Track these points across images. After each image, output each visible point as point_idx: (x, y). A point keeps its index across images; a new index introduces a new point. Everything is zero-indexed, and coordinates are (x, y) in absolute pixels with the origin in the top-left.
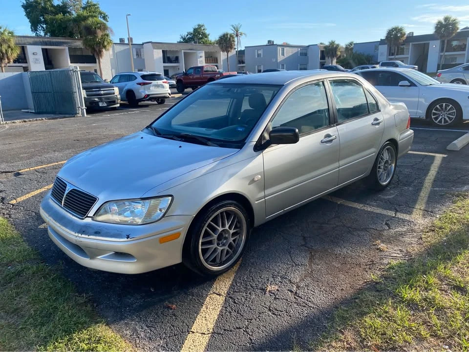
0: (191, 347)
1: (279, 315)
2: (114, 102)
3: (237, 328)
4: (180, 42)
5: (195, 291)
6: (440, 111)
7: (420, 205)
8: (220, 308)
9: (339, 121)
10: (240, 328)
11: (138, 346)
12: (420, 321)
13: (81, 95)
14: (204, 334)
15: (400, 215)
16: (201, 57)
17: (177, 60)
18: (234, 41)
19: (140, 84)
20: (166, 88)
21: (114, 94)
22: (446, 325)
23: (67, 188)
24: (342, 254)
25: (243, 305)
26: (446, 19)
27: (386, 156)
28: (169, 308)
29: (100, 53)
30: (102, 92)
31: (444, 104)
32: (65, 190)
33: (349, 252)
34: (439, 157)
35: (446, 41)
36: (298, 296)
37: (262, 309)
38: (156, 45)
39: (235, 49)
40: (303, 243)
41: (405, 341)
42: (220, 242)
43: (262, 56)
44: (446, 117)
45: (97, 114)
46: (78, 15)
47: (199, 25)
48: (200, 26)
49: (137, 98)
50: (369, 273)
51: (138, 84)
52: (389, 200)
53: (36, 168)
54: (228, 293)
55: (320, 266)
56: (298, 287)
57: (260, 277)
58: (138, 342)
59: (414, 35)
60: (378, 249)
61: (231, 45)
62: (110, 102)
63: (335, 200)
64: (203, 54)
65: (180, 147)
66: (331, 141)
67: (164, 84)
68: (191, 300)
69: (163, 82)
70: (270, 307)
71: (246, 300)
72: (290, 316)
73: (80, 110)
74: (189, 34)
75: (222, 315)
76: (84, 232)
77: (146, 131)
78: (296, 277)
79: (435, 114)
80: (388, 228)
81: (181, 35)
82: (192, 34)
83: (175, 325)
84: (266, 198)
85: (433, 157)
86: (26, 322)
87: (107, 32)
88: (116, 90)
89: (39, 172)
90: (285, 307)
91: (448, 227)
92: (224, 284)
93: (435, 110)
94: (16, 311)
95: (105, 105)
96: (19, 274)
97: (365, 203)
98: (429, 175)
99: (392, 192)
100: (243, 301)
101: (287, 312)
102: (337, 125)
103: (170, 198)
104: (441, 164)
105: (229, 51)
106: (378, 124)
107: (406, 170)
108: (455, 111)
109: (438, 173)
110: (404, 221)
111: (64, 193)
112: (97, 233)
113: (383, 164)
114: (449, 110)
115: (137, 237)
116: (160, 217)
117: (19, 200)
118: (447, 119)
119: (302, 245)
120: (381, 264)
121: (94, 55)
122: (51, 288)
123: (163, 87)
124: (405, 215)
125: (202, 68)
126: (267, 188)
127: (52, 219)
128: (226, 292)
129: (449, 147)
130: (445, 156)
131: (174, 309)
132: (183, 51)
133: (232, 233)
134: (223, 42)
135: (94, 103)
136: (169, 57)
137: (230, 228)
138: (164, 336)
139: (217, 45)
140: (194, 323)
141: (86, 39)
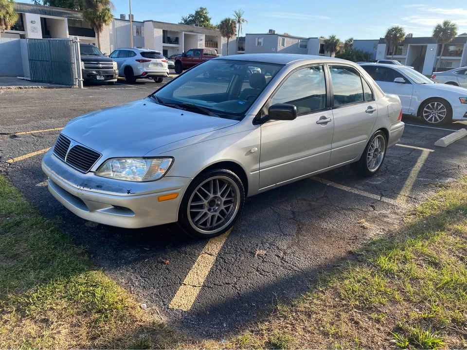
0: (183, 297)
1: (266, 275)
2: (112, 77)
3: (227, 284)
4: (181, 24)
5: (188, 250)
6: (431, 109)
7: (405, 192)
8: (211, 266)
9: (335, 105)
10: (229, 284)
11: (133, 292)
12: (395, 287)
13: (79, 67)
14: (195, 286)
15: (385, 199)
16: (201, 40)
17: (176, 41)
18: (235, 27)
19: (139, 61)
20: (165, 67)
21: (112, 68)
22: (418, 292)
23: (71, 145)
24: (328, 228)
25: (233, 265)
26: (446, 23)
27: (376, 144)
28: (163, 263)
29: (99, 27)
30: (101, 65)
31: (436, 103)
32: (68, 147)
33: (335, 227)
34: (426, 151)
35: (443, 46)
36: (285, 261)
37: (250, 269)
38: (157, 24)
39: (236, 35)
40: (292, 217)
41: (381, 303)
42: (212, 208)
43: (262, 45)
44: (436, 116)
45: (93, 87)
47: (201, 8)
48: (202, 9)
49: (135, 75)
50: (352, 246)
51: (137, 60)
52: (376, 186)
53: (32, 132)
54: (219, 254)
55: (307, 238)
56: (285, 253)
57: (250, 242)
58: (133, 289)
59: (413, 37)
60: (362, 227)
61: (232, 31)
62: (108, 76)
63: (324, 181)
64: (203, 37)
65: (182, 115)
66: (326, 123)
68: (184, 257)
69: (163, 61)
70: (258, 268)
71: (236, 260)
72: (276, 277)
73: (77, 81)
74: (191, 16)
75: (213, 272)
76: (86, 185)
77: (148, 99)
78: (283, 244)
79: (426, 112)
80: (372, 209)
81: (182, 17)
82: (193, 16)
83: (169, 278)
84: (260, 171)
85: (421, 151)
86: (25, 266)
87: (109, 7)
88: (115, 65)
89: (35, 136)
90: (272, 269)
91: (428, 212)
92: (215, 246)
93: (427, 108)
94: (15, 257)
95: (103, 78)
96: (18, 224)
97: (353, 187)
98: (415, 166)
99: (379, 179)
100: (233, 261)
101: (273, 273)
102: (333, 109)
103: (171, 160)
104: (428, 158)
105: (229, 37)
106: (372, 112)
107: (394, 161)
108: (445, 110)
109: (424, 165)
110: (388, 204)
111: (68, 149)
112: (99, 187)
113: (373, 151)
114: (440, 110)
115: (138, 192)
116: (160, 177)
117: (16, 159)
118: (438, 118)
119: (291, 219)
120: (364, 239)
121: (93, 29)
122: (49, 238)
123: (162, 65)
124: (389, 200)
125: (202, 50)
126: (262, 161)
127: (54, 173)
128: (217, 253)
129: (437, 143)
130: (433, 151)
131: (168, 264)
132: (183, 33)
133: (225, 201)
134: (225, 27)
135: (92, 75)
136: (169, 37)
137: (222, 195)
138: (157, 286)
139: (218, 30)
140: (186, 277)
141: (86, 12)
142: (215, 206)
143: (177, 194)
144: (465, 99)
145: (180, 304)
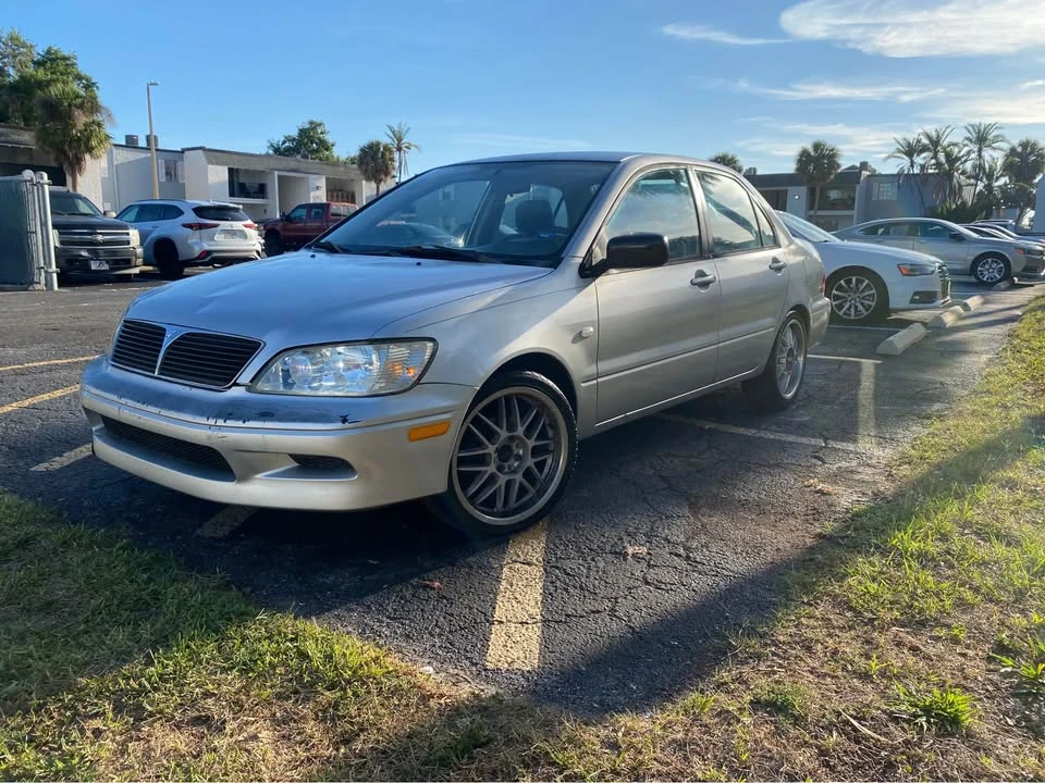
0: (509, 645)
1: (672, 590)
2: (128, 263)
3: (594, 612)
4: (267, 155)
5: (471, 560)
6: (846, 292)
7: (867, 430)
8: (541, 584)
10: (598, 612)
13: (46, 241)
14: (527, 623)
15: (832, 444)
16: (318, 188)
17: (261, 191)
18: (392, 160)
19: (190, 226)
20: (252, 239)
21: (128, 243)
23: (167, 336)
24: (751, 499)
25: (588, 577)
26: (817, 146)
27: (790, 339)
28: (425, 587)
29: (76, 164)
30: (100, 238)
31: (854, 279)
32: (161, 341)
33: (763, 496)
34: (868, 365)
35: (818, 190)
36: (696, 562)
37: (629, 582)
38: (215, 155)
39: (394, 177)
40: (665, 485)
42: (506, 465)
43: (452, 199)
44: (858, 304)
45: (83, 288)
46: (21, 77)
47: (311, 123)
48: (314, 126)
49: (180, 259)
50: (817, 525)
51: (185, 226)
52: (803, 424)
54: (547, 561)
56: (687, 549)
57: (602, 535)
58: (382, 642)
59: (759, 173)
60: (817, 492)
61: (387, 168)
62: (117, 262)
63: (696, 421)
64: (322, 183)
65: (418, 265)
66: (706, 284)
67: (246, 229)
68: (469, 574)
69: (246, 226)
70: (645, 578)
71: (589, 569)
72: (694, 590)
73: (43, 273)
74: (288, 139)
75: (550, 594)
76: (230, 414)
78: (675, 533)
79: (837, 297)
80: (820, 462)
81: (269, 141)
82: (294, 140)
83: (455, 612)
84: (599, 380)
85: (858, 363)
87: (97, 117)
88: (134, 236)
90: (677, 578)
91: (935, 457)
92: (529, 547)
93: (838, 289)
95: (106, 267)
97: (759, 428)
98: (861, 388)
99: (803, 412)
100: (585, 571)
101: (684, 585)
102: (714, 257)
103: (430, 344)
104: (877, 374)
105: (380, 181)
106: (778, 270)
107: (815, 381)
108: (874, 291)
110: (846, 452)
111: (160, 346)
112: (266, 414)
113: (785, 355)
114: (863, 291)
115: (366, 420)
116: (410, 384)
118: (861, 308)
119: (665, 489)
120: (835, 512)
121: (61, 168)
123: (244, 236)
124: (844, 444)
125: (324, 207)
126: (603, 359)
128: (540, 559)
130: (879, 362)
131: (439, 588)
132: (276, 173)
133: (534, 448)
134: (369, 159)
135: (77, 261)
136: (245, 183)
137: (528, 432)
138: (438, 630)
139: (355, 166)
140: (494, 608)
141: (44, 129)
142: (512, 460)
143: (447, 423)
144: (909, 267)
145: (509, 660)
